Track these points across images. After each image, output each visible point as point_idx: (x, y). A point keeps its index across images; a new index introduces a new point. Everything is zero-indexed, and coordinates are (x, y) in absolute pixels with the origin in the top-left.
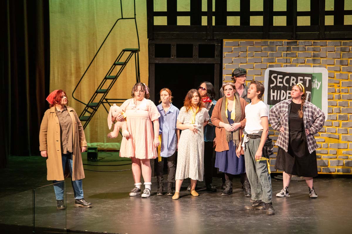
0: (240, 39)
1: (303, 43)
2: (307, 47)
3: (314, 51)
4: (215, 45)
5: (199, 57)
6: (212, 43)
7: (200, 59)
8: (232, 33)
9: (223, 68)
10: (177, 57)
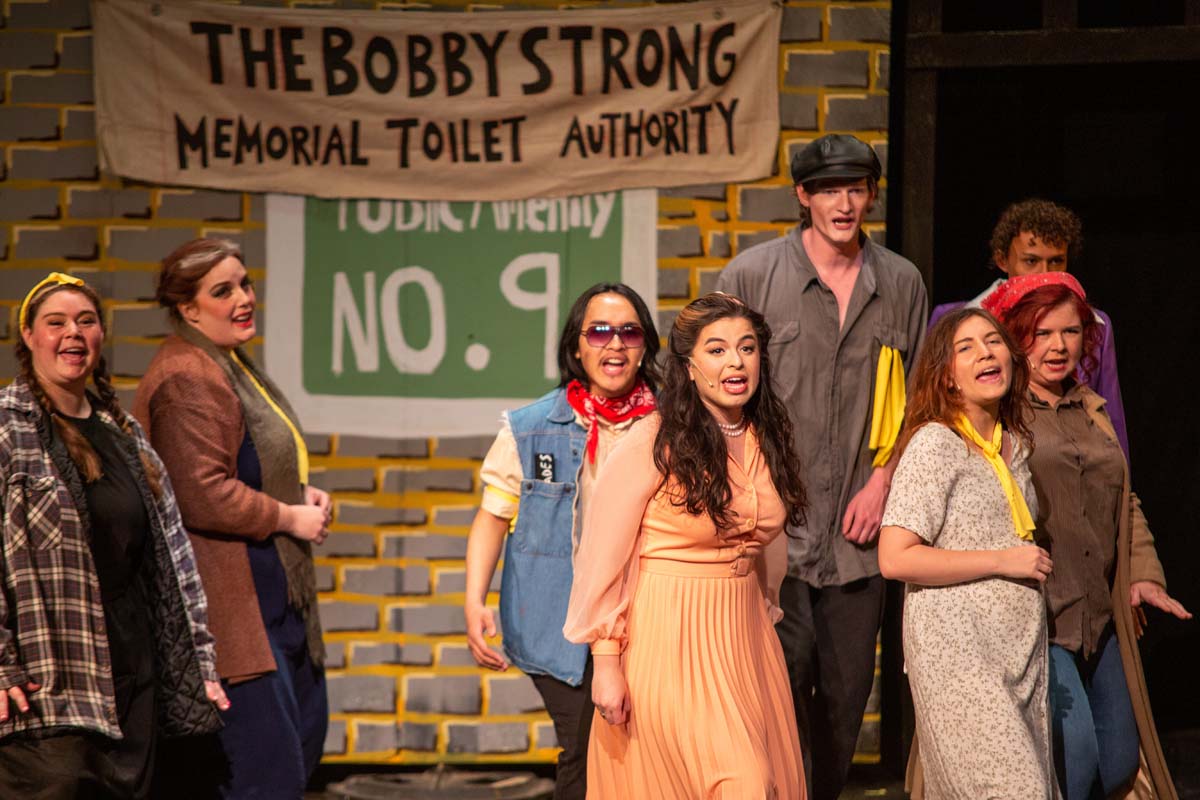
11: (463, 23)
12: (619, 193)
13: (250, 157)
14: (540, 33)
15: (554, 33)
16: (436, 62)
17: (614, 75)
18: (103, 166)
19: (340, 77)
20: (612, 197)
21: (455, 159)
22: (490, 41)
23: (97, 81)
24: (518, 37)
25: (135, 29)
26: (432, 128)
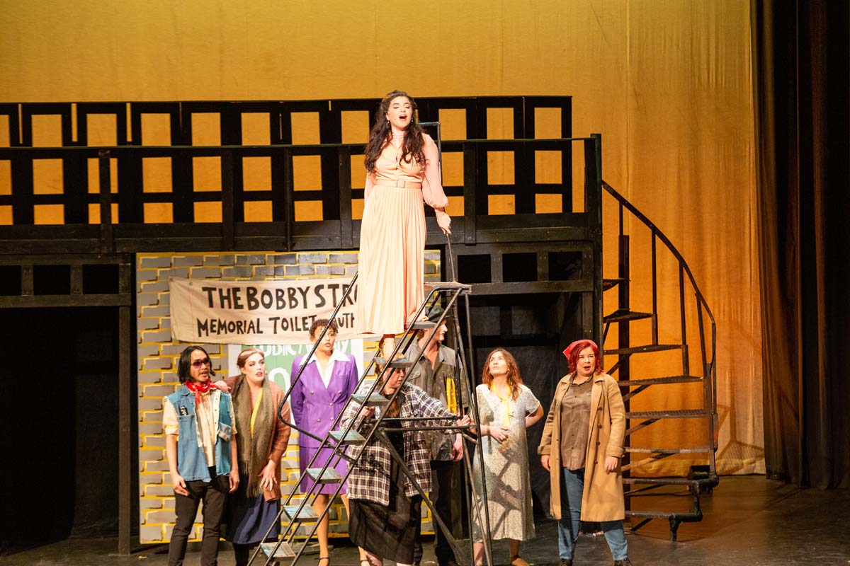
0: (174, 253)
1: (307, 258)
2: (316, 265)
3: (332, 274)
4: (117, 266)
5: (85, 292)
6: (112, 262)
7: (87, 297)
8: (155, 239)
9: (138, 315)
10: (35, 294)
11: (294, 284)
12: (350, 340)
13: (222, 332)
14: (321, 287)
15: (326, 287)
16: (286, 298)
17: (347, 299)
18: (173, 337)
19: (253, 304)
20: (347, 341)
21: (293, 330)
22: (304, 290)
23: (171, 309)
24: (314, 288)
25: (184, 291)
26: (284, 320)
